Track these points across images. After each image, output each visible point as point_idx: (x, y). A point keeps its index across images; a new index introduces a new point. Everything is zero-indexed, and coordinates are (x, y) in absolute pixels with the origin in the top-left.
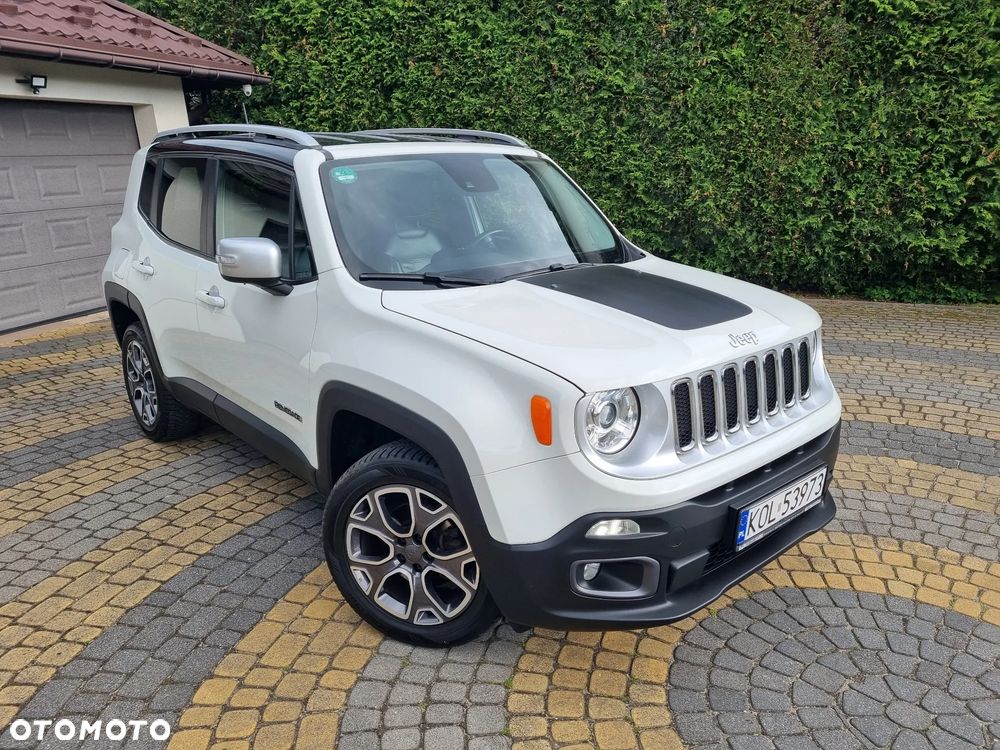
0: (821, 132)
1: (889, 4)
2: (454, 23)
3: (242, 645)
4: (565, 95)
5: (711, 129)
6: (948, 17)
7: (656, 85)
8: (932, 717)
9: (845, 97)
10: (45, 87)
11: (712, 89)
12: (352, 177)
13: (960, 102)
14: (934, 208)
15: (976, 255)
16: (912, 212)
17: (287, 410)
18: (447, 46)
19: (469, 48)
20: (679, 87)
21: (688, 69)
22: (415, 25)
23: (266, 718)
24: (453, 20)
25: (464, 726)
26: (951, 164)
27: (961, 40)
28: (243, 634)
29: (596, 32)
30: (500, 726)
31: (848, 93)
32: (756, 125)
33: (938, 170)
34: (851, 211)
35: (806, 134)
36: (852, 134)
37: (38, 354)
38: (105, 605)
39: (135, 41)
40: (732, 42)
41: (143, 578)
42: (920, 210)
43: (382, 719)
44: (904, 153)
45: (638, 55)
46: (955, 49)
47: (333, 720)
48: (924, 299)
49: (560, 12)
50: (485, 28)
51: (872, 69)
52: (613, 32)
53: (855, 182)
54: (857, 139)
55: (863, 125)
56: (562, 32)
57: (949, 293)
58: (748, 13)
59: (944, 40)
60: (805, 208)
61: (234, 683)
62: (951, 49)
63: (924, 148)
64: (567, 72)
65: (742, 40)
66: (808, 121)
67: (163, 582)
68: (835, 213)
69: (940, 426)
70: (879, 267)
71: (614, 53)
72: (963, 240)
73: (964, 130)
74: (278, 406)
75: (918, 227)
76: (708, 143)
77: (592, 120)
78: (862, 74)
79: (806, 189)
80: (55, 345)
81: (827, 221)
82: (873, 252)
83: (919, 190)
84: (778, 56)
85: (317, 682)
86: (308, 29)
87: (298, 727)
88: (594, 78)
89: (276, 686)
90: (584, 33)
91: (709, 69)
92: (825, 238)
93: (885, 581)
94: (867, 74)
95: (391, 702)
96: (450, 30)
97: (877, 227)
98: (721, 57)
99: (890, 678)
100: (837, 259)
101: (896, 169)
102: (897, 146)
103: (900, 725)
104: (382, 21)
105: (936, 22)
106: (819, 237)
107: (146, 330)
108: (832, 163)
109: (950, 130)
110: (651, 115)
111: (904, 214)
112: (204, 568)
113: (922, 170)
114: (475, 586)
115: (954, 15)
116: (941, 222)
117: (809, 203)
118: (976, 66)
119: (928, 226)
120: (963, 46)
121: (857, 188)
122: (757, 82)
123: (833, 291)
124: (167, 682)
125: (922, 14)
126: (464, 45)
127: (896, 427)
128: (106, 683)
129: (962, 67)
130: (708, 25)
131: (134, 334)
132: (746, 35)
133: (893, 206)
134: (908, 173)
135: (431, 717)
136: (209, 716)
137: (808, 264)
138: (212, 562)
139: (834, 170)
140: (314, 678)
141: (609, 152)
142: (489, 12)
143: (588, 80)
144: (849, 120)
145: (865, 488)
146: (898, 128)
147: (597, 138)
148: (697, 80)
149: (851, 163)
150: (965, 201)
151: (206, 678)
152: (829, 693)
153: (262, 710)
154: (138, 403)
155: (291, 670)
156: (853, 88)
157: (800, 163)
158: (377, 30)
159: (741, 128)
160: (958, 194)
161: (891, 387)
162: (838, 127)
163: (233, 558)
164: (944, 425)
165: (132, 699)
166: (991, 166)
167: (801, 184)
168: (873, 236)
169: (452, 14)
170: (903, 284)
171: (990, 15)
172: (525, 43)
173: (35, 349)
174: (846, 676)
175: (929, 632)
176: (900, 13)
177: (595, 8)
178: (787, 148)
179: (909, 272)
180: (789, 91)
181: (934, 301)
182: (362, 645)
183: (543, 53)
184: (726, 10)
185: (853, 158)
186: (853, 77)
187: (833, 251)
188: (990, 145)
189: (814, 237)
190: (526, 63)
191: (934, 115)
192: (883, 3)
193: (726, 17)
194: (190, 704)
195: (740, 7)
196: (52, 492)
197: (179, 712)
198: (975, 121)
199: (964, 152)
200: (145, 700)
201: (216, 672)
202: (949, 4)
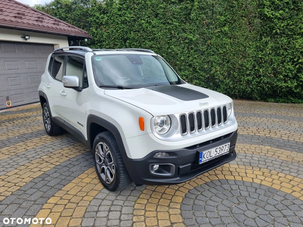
0: (251, 52)
1: (271, 14)
2: (144, 21)
3: (63, 189)
4: (175, 41)
5: (219, 51)
6: (289, 18)
7: (202, 38)
8: (258, 215)
9: (258, 42)
10: (29, 39)
11: (219, 39)
12: (100, 59)
13: (294, 43)
14: (286, 74)
15: (300, 89)
16: (279, 75)
17: (80, 124)
18: (142, 28)
19: (148, 28)
20: (209, 39)
21: (212, 34)
22: (133, 22)
23: (66, 207)
24: (144, 20)
25: (121, 211)
26: (291, 61)
27: (293, 24)
28: (64, 186)
29: (185, 23)
30: (131, 212)
31: (259, 40)
32: (232, 50)
33: (287, 63)
34: (261, 75)
35: (247, 52)
36: (261, 52)
37: (23, 113)
38: (28, 177)
39: (54, 26)
40: (225, 26)
41: (40, 170)
42: (282, 75)
43: (98, 209)
44: (277, 58)
45: (197, 30)
46: (292, 27)
47: (85, 208)
48: (285, 102)
49: (175, 18)
50: (153, 23)
51: (267, 34)
52: (190, 23)
53: (262, 66)
54: (262, 54)
55: (264, 50)
56: (175, 23)
57: (292, 100)
58: (229, 17)
59: (288, 24)
60: (247, 74)
61: (59, 198)
62: (290, 27)
63: (283, 56)
64: (176, 35)
65: (228, 25)
66: (247, 49)
67: (45, 172)
68: (256, 75)
69: (280, 137)
70: (270, 92)
71: (190, 29)
72: (296, 84)
73: (295, 51)
74: (78, 123)
75: (282, 80)
76: (218, 55)
77: (183, 48)
78: (264, 35)
79: (247, 69)
80: (28, 110)
81: (254, 78)
82: (268, 87)
83: (282, 69)
84: (238, 30)
85: (82, 199)
86: (103, 23)
87: (74, 210)
88: (184, 36)
89: (71, 199)
90: (181, 23)
91: (218, 33)
92: (253, 83)
93: (253, 178)
94: (265, 35)
95: (102, 204)
96: (143, 23)
97: (269, 80)
98: (221, 30)
99: (247, 204)
100: (257, 89)
101: (274, 63)
102: (275, 56)
103: (247, 217)
104: (124, 21)
105: (285, 19)
106: (251, 83)
107: (48, 103)
108: (255, 61)
109: (291, 51)
110: (201, 47)
111: (277, 76)
112: (56, 169)
113: (283, 63)
115: (291, 17)
116: (289, 79)
117: (248, 72)
118: (298, 32)
119: (285, 80)
120: (294, 26)
121: (263, 68)
122: (232, 37)
123: (257, 99)
124: (41, 197)
125: (281, 17)
126: (147, 27)
127: (267, 137)
128: (25, 197)
129: (294, 33)
130: (217, 21)
131: (45, 105)
133: (274, 74)
134: (278, 64)
135: (112, 209)
136: (51, 206)
137: (248, 91)
138: (59, 167)
139: (255, 63)
140: (81, 198)
141: (188, 58)
142: (154, 18)
143: (182, 37)
144: (260, 48)
145: (253, 154)
146: (275, 51)
147: (185, 54)
148: (214, 37)
149: (261, 61)
150: (296, 72)
151: (52, 197)
152: (228, 207)
153: (65, 205)
155: (76, 195)
156: (261, 39)
157: (245, 61)
158: (123, 23)
159: (227, 50)
160: (294, 70)
161: (268, 126)
162: (256, 50)
163: (65, 166)
164: (282, 137)
165: (31, 201)
167: (246, 67)
168: (268, 83)
169: (144, 18)
170: (278, 97)
172: (164, 27)
173: (22, 111)
174: (234, 203)
175: (262, 192)
176: (274, 17)
177: (184, 16)
178: (241, 56)
179: (280, 94)
180: (242, 40)
181: (288, 103)
182: (97, 190)
183: (169, 29)
184: (223, 17)
185: (261, 59)
186: (261, 35)
187: (256, 87)
188: (302, 56)
189: (250, 83)
190: (165, 32)
191: (286, 47)
192: (269, 14)
193: (223, 18)
194: (46, 203)
195: (227, 15)
196: (19, 148)
197: (43, 205)
198: (298, 48)
199: (295, 58)
200: (34, 201)
201: (55, 195)
202: (289, 14)
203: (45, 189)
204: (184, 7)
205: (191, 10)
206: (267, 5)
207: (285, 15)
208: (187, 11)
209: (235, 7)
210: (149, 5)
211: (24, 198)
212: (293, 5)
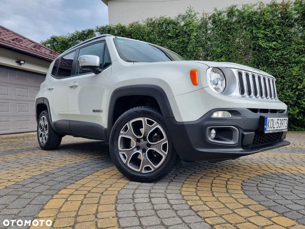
3: (77, 183)
6: (283, 48)
13: (290, 71)
14: (287, 102)
15: (302, 116)
17: (96, 111)
23: (87, 196)
25: (166, 198)
26: (290, 88)
27: (287, 54)
28: (77, 181)
30: (180, 198)
33: (286, 90)
38: (25, 175)
40: (221, 57)
43: (133, 196)
46: (286, 56)
47: (114, 196)
51: (263, 63)
52: (187, 55)
57: (295, 128)
58: (225, 49)
59: (283, 54)
61: (74, 190)
62: (285, 56)
63: (281, 84)
65: (224, 56)
67: (47, 171)
72: (297, 111)
73: (292, 78)
74: (94, 111)
80: (12, 138)
83: (282, 96)
84: (235, 60)
87: (100, 198)
89: (90, 190)
94: (261, 64)
95: (135, 193)
98: (218, 60)
105: (280, 50)
109: (288, 79)
112: (61, 169)
113: (282, 90)
114: (166, 153)
115: (284, 48)
116: (290, 106)
118: (293, 61)
120: (288, 56)
124: (48, 189)
125: (275, 47)
128: (25, 189)
129: (289, 61)
130: (214, 53)
135: (152, 196)
136: (64, 196)
138: (65, 168)
140: (105, 189)
145: (291, 158)
151: (63, 189)
153: (85, 195)
154: (41, 139)
155: (96, 187)
160: (294, 97)
163: (72, 167)
165: (35, 192)
166: (302, 88)
171: (295, 47)
176: (269, 48)
177: (182, 49)
182: (122, 182)
188: (301, 83)
191: (283, 75)
192: (264, 45)
193: (219, 50)
194: (57, 194)
195: (223, 48)
197: (53, 195)
198: (296, 76)
199: (293, 84)
200: (39, 193)
201: (67, 187)
202: (283, 45)
203: (51, 183)
204: (181, 41)
205: (188, 43)
206: (260, 37)
207: (279, 46)
208: (184, 44)
209: (230, 40)
210: (146, 39)
212: (284, 37)
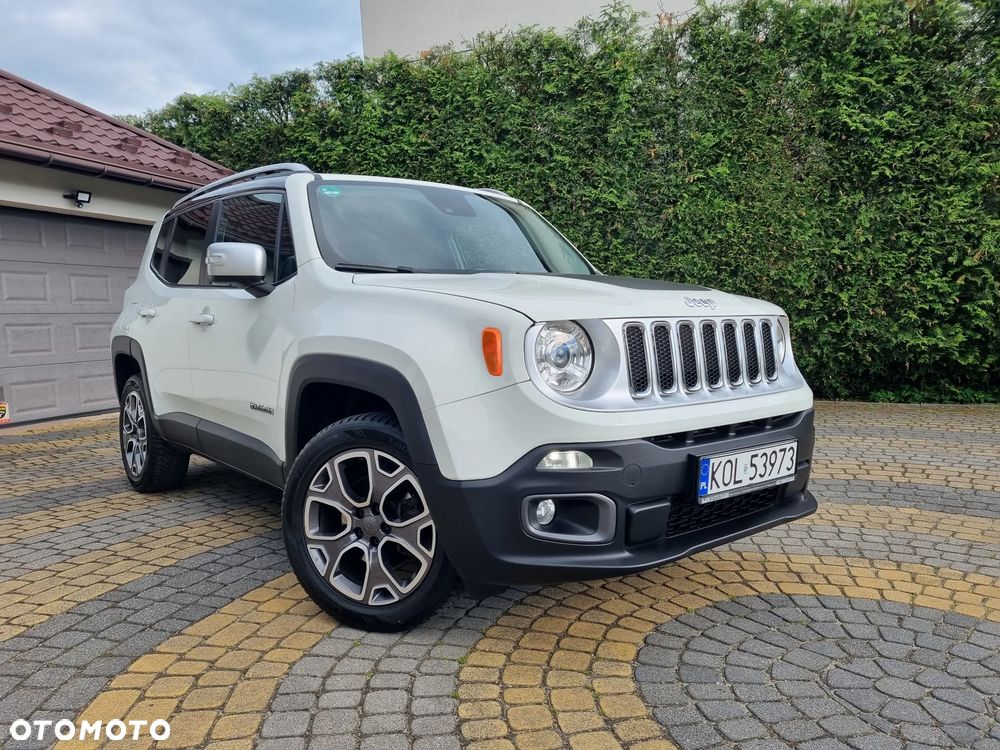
0: (807, 238)
1: (860, 123)
2: (462, 154)
3: (190, 630)
4: (563, 212)
5: (702, 239)
6: (917, 133)
7: (647, 201)
8: (928, 690)
9: (828, 207)
10: (89, 202)
11: (701, 203)
12: (337, 193)
13: (940, 208)
14: (927, 308)
15: (977, 354)
16: (905, 312)
17: (259, 409)
18: (455, 174)
19: (475, 175)
20: (669, 203)
21: (677, 186)
22: (426, 157)
23: (201, 682)
24: (461, 151)
25: (409, 691)
26: (938, 265)
27: (933, 152)
28: (192, 622)
29: (591, 157)
30: (449, 690)
31: (830, 203)
32: (744, 234)
33: (927, 271)
34: (845, 312)
35: (794, 241)
36: (837, 240)
38: (59, 600)
39: (173, 167)
40: (717, 162)
41: (102, 582)
42: (914, 310)
43: (323, 684)
44: (891, 256)
45: (629, 176)
46: (929, 160)
47: (272, 684)
48: (930, 400)
49: (557, 141)
50: (490, 158)
51: (852, 182)
52: (606, 157)
53: (846, 284)
54: (843, 244)
55: (848, 232)
56: (559, 158)
57: (955, 393)
58: (730, 136)
59: (917, 153)
60: (800, 311)
61: (175, 657)
62: (925, 160)
63: (910, 251)
64: (564, 192)
65: (726, 160)
66: (794, 229)
67: (120, 585)
68: (829, 314)
69: (945, 483)
70: (878, 368)
71: (607, 174)
72: (961, 338)
73: (947, 233)
74: (253, 407)
75: (914, 327)
76: (699, 252)
77: (589, 234)
78: (843, 187)
79: (799, 293)
81: (822, 322)
82: (872, 352)
83: (911, 291)
84: (761, 172)
85: (261, 657)
86: (331, 164)
87: (233, 690)
88: (589, 197)
89: (216, 660)
90: (579, 158)
91: (697, 185)
92: (822, 339)
93: (881, 591)
94: (847, 185)
95: (335, 671)
96: (458, 160)
97: (872, 328)
98: (707, 174)
99: (881, 661)
100: (836, 360)
101: (885, 272)
102: (884, 250)
103: (890, 696)
104: (397, 155)
105: (908, 137)
106: (816, 339)
107: (144, 378)
108: (822, 267)
109: (933, 234)
110: (644, 228)
111: (899, 315)
112: (162, 576)
113: (911, 272)
114: (431, 554)
115: (924, 131)
116: (936, 322)
117: (802, 304)
118: (951, 174)
119: (923, 325)
120: (935, 157)
121: (848, 290)
122: (743, 195)
123: (836, 396)
124: (104, 655)
125: (893, 130)
126: (471, 173)
127: (898, 484)
128: (42, 655)
129: (938, 176)
130: (693, 148)
131: (133, 383)
132: (729, 155)
133: (886, 307)
134: (897, 274)
135: (376, 682)
136: (141, 681)
137: (807, 366)
138: (174, 571)
139: (824, 273)
140: (258, 654)
141: (606, 263)
142: (494, 144)
143: (584, 199)
144: (833, 228)
145: (863, 527)
146: (883, 234)
147: (594, 250)
148: (686, 196)
149: (840, 267)
150: (958, 300)
151: (146, 653)
152: (812, 671)
153: (197, 677)
154: (129, 457)
155: (236, 648)
156: (835, 199)
157: (790, 268)
158: (392, 163)
159: (730, 237)
160: (950, 294)
161: (893, 457)
162: (823, 233)
163: (196, 569)
164: (949, 482)
165: (66, 666)
166: (979, 266)
167: (793, 287)
168: (869, 337)
169: (460, 146)
170: (907, 387)
171: (958, 129)
172: (526, 169)
173: (44, 437)
174: (832, 658)
175: (928, 627)
176: (871, 131)
177: (589, 137)
178: (776, 254)
179: (912, 374)
180: (774, 203)
181: (941, 401)
182: (314, 630)
183: (542, 177)
184: (709, 134)
185: (842, 262)
186: (834, 187)
187: (832, 352)
188: (975, 247)
189: (811, 339)
190: (527, 186)
191: (916, 220)
192: (855, 122)
193: (709, 140)
194: (124, 671)
195: (722, 131)
196: (31, 525)
197: (111, 677)
198: (958, 223)
199: (950, 253)
200: (78, 668)
201: (158, 648)
202: (918, 121)
203: (120, 632)
204: (587, 110)
205: (609, 116)
206: (845, 96)
207: (905, 123)
208: (595, 121)
209: (744, 105)
210: (476, 104)
211: (40, 658)
212: (925, 93)
